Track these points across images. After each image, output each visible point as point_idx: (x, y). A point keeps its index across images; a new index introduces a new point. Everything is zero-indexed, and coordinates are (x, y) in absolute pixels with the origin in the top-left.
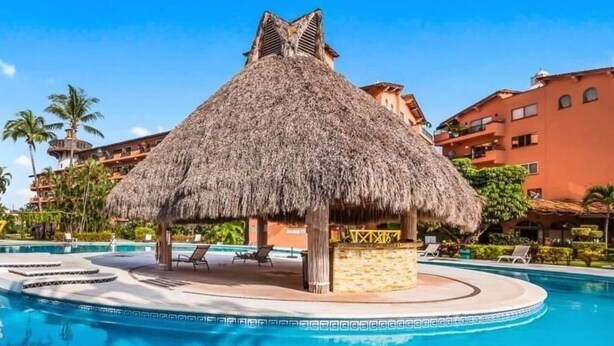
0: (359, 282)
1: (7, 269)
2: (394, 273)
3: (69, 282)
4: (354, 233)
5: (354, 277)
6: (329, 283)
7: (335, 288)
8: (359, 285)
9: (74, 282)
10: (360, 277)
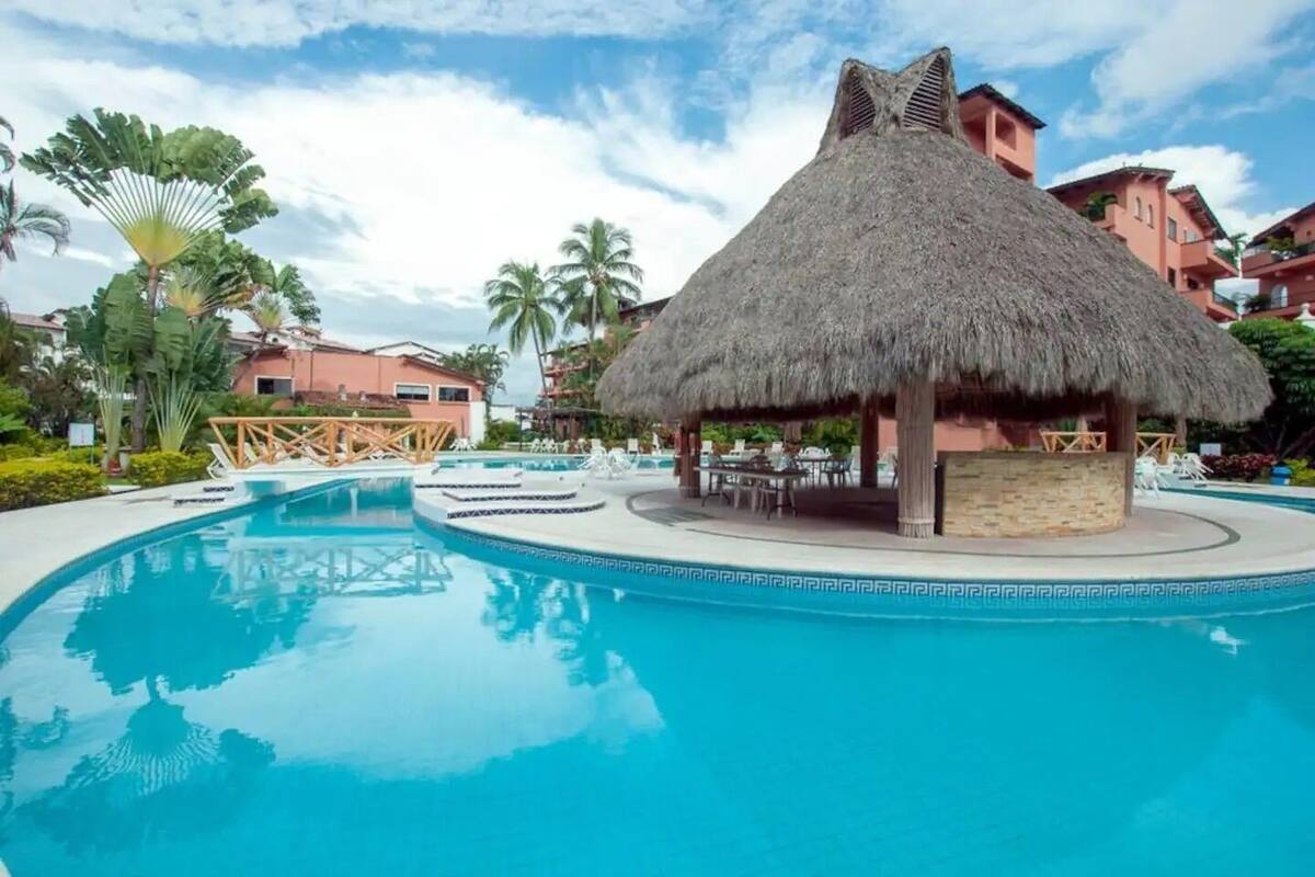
0: (993, 519)
1: (439, 490)
2: (1066, 504)
3: (521, 511)
4: (1049, 438)
5: (983, 510)
6: (932, 521)
7: (946, 528)
8: (993, 525)
9: (529, 512)
10: (993, 510)
